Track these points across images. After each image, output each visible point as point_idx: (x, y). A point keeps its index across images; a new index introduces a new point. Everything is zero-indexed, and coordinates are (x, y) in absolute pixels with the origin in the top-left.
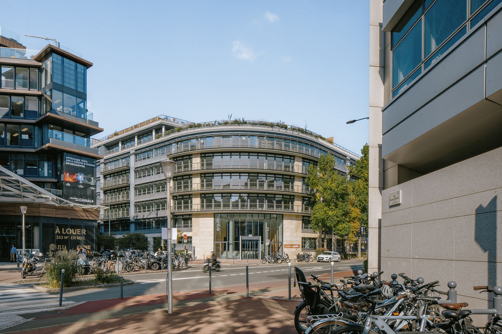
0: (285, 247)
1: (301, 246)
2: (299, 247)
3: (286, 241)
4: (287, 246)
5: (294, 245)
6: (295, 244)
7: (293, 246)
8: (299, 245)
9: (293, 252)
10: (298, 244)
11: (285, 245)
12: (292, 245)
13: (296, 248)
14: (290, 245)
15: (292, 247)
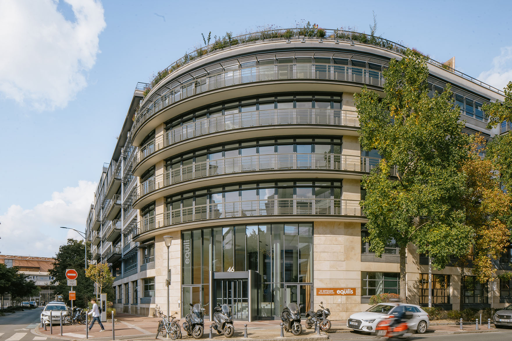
0: (318, 294)
1: (359, 291)
2: (354, 294)
3: (321, 280)
4: (324, 291)
5: (340, 289)
6: (343, 286)
7: (338, 292)
8: (354, 289)
9: (338, 305)
10: (353, 286)
11: (318, 290)
12: (335, 290)
13: (345, 295)
14: (330, 289)
15: (336, 294)
